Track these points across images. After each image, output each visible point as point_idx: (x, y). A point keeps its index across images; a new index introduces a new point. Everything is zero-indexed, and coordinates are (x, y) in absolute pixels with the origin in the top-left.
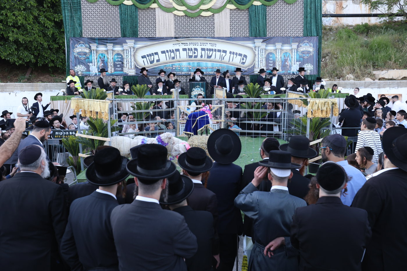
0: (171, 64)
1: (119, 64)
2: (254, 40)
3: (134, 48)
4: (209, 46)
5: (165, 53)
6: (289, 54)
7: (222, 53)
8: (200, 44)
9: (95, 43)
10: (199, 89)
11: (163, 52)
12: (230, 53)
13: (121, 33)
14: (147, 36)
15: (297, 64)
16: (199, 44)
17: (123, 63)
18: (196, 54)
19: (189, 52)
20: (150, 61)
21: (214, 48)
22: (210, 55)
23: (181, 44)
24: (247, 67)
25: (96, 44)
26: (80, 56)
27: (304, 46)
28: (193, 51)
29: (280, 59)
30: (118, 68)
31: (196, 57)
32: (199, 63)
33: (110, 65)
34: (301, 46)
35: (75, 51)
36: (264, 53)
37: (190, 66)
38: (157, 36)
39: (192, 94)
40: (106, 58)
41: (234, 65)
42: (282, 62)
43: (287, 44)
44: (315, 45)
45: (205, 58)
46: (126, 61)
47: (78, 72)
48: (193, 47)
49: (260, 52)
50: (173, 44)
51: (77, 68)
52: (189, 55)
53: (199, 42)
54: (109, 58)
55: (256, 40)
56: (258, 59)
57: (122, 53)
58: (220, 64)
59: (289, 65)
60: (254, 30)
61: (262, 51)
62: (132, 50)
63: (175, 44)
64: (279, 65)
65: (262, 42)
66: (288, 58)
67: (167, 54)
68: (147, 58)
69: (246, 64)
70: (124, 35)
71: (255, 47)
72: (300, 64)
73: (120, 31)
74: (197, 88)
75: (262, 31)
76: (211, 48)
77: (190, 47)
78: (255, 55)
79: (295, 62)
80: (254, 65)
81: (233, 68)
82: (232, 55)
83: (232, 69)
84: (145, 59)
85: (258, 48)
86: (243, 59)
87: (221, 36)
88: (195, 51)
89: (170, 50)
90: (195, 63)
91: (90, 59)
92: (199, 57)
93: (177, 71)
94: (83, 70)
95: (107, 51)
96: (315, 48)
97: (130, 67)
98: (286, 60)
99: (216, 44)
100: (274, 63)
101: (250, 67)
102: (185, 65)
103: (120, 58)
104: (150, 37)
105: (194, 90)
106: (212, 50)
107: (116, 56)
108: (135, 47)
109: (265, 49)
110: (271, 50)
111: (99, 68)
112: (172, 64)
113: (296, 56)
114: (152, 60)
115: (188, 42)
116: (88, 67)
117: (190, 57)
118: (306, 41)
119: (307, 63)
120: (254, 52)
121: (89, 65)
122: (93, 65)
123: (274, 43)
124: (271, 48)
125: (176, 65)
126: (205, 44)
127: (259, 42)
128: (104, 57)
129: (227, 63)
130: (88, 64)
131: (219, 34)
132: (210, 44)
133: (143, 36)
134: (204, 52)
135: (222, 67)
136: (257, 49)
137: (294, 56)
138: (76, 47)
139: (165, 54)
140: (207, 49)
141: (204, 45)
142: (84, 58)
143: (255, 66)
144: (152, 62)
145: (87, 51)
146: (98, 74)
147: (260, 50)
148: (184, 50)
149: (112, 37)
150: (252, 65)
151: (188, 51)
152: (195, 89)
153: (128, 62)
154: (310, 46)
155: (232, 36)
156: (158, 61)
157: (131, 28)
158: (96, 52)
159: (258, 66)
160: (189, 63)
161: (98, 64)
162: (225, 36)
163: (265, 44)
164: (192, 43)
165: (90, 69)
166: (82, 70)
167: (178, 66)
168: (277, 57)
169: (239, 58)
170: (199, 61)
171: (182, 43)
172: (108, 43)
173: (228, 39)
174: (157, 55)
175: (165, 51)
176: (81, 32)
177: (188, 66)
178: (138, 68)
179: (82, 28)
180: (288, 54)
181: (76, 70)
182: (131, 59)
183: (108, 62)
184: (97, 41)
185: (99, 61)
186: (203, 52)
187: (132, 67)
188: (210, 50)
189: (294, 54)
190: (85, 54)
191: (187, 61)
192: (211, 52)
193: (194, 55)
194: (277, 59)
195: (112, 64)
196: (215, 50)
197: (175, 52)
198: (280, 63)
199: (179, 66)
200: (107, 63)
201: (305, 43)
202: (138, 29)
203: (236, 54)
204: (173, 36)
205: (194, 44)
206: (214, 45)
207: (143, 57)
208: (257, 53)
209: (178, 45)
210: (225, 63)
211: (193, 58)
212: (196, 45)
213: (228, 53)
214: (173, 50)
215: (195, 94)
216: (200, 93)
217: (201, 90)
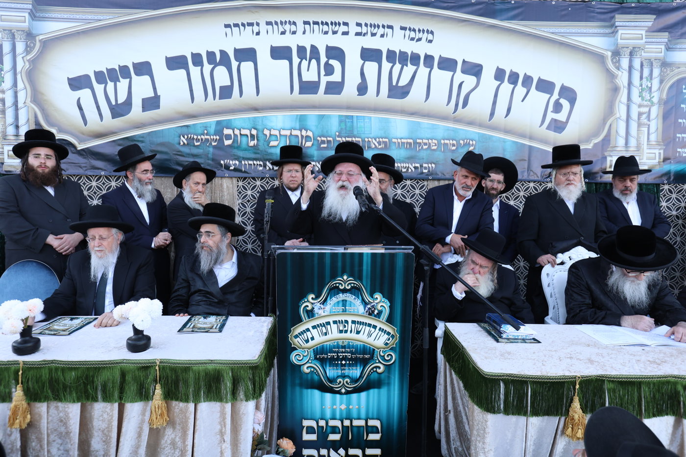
0: (213, 120)
2: (613, 17)
3: (30, 36)
4: (398, 42)
5: (186, 68)
7: (459, 76)
8: (359, 29)
10: (358, 302)
11: (175, 63)
12: (499, 74)
16: (354, 29)
18: (336, 77)
19: (305, 63)
20: (114, 103)
21: (422, 49)
22: (403, 82)
23: (263, 28)
28: (323, 59)
31: (335, 88)
32: (347, 117)
36: (656, 83)
37: (304, 133)
39: (298, 342)
45: (378, 95)
48: (322, 42)
49: (636, 75)
50: (227, 26)
52: (300, 81)
53: (352, 19)
55: (620, 19)
56: (628, 108)
58: (448, 129)
61: (646, 72)
62: (20, 47)
63: (236, 25)
65: (650, 29)
67: (195, 71)
68: (98, 88)
69: (572, 131)
71: (616, 53)
74: (341, 297)
76: (410, 47)
77: (307, 41)
78: (616, 90)
80: (608, 135)
81: (509, 147)
82: (506, 87)
83: (504, 150)
84: (85, 94)
85: (631, 54)
86: (558, 107)
88: (331, 62)
89: (211, 55)
90: (329, 116)
92: (350, 91)
93: (241, 154)
97: (9, 130)
99: (432, 33)
101: (590, 147)
102: (280, 125)
105: (311, 314)
106: (415, 59)
108: (34, 32)
109: (665, 64)
112: (218, 123)
114: (122, 98)
115: (299, 19)
117: (309, 88)
120: (611, 76)
125: (237, 124)
126: (381, 31)
127: (634, 29)
129: (481, 125)
132: (403, 28)
134: (375, 65)
135: (458, 142)
136: (625, 62)
139: (183, 72)
140: (391, 56)
141: (373, 35)
143: (612, 144)
147: (637, 64)
148: (279, 53)
150: (596, 134)
151: (296, 60)
152: (318, 305)
156: (152, 103)
159: (627, 143)
163: (665, 37)
164: (315, 23)
167: (247, 132)
169: (538, 99)
170: (349, 108)
171: (268, 23)
173: (488, 9)
174: (146, 79)
175: (184, 58)
177: (297, 133)
182: (16, 93)
186: (371, 68)
188: (404, 58)
191: (292, 108)
192: (410, 69)
193: (324, 80)
196: (429, 59)
197: (234, 64)
199: (254, 132)
203: (528, 80)
205: (325, 28)
206: (424, 36)
207: (77, 83)
208: (622, 79)
209: (249, 29)
210: (471, 123)
211: (321, 96)
212: (335, 33)
213: (488, 74)
214: (223, 53)
215: (319, 339)
216: (361, 337)
217: (371, 313)
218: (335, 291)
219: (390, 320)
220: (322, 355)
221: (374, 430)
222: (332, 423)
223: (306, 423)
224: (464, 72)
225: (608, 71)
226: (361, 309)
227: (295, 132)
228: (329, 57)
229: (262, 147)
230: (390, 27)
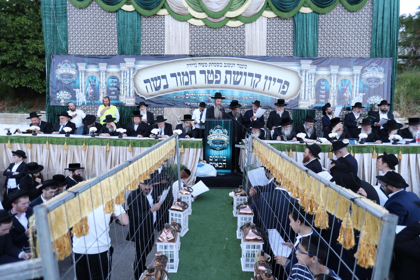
0: (183, 91)
1: (113, 91)
2: (300, 61)
3: (134, 69)
4: (236, 69)
5: (176, 77)
6: (349, 81)
7: (254, 78)
8: (225, 65)
9: (84, 62)
11: (173, 75)
12: (266, 78)
13: (118, 49)
14: (152, 54)
15: (360, 96)
16: (223, 65)
17: (119, 89)
18: (218, 79)
19: (209, 75)
20: (156, 87)
21: (243, 70)
22: (238, 80)
23: (198, 65)
24: (288, 98)
25: (84, 64)
26: (64, 79)
27: (371, 71)
28: (215, 74)
29: (335, 88)
30: (113, 95)
31: (218, 82)
32: (221, 90)
33: (102, 91)
34: (366, 71)
35: (57, 73)
36: (313, 80)
37: (209, 95)
38: (166, 53)
39: (209, 139)
40: (97, 82)
41: (271, 95)
42: (339, 92)
43: (346, 68)
44: (387, 70)
45: (230, 84)
46: (123, 87)
47: (60, 100)
48: (214, 69)
49: (307, 78)
50: (187, 65)
51: (60, 95)
52: (208, 80)
53: (223, 62)
54: (101, 82)
55: (302, 62)
56: (305, 87)
57: (118, 76)
58: (251, 94)
59: (348, 96)
60: (300, 47)
61: (310, 77)
62: (132, 72)
63: (190, 64)
64: (334, 96)
65: (311, 64)
66: (347, 88)
67: (178, 77)
68: (152, 83)
69: (288, 94)
70: (122, 53)
71: (301, 71)
72: (364, 96)
73: (116, 46)
74: (218, 130)
75: (311, 49)
76: (240, 70)
77: (210, 69)
78: (301, 82)
79: (358, 93)
80: (299, 96)
81: (269, 99)
82: (268, 81)
84: (148, 84)
85: (306, 72)
86: (284, 87)
87: (254, 54)
88: (217, 74)
89: (183, 73)
90: (216, 90)
91: (77, 83)
92: (222, 83)
93: (191, 101)
94: (67, 98)
95: (99, 72)
96: (387, 75)
97: (128, 95)
98: (344, 90)
99: (246, 66)
100: (327, 94)
101: (294, 99)
102: (202, 93)
103: (115, 82)
104: (156, 55)
105: (212, 133)
106: (241, 73)
107: (110, 80)
108: (136, 68)
109: (315, 75)
110: (323, 75)
111: (87, 95)
112: (185, 92)
113: (359, 84)
114: (158, 85)
115: (208, 62)
116: (73, 94)
117: (210, 82)
118: (374, 64)
119: (374, 95)
120: (300, 78)
121: (75, 91)
122: (81, 91)
123: (328, 66)
124: (323, 72)
125: (190, 92)
126: (231, 65)
127: (306, 64)
128: (95, 80)
129: (261, 92)
130: (74, 89)
131: (251, 52)
132: (238, 65)
133: (146, 54)
134: (230, 75)
135: (254, 98)
136: (304, 74)
137: (356, 85)
138: (60, 67)
140: (234, 73)
141: (229, 67)
142: (69, 81)
143: (300, 98)
144: (157, 89)
145: (73, 72)
146: (86, 104)
147: (307, 74)
148: (202, 72)
149: (106, 55)
150: (295, 95)
151: (207, 74)
152: (213, 131)
153: (125, 87)
154: (380, 71)
155: (269, 55)
156: (166, 87)
157: (131, 42)
158: (85, 75)
159: (305, 98)
160: (208, 91)
161: (87, 90)
162: (259, 55)
163: (315, 67)
164: (212, 63)
165: (77, 96)
166: (65, 98)
167: (193, 95)
168: (332, 85)
169: (278, 85)
170: (222, 88)
171: (199, 64)
172: (100, 62)
173: (263, 58)
174: (165, 80)
175: (175, 74)
176: (67, 47)
177: (207, 95)
178: (139, 96)
179: (67, 42)
180: (347, 82)
181: (58, 97)
182: (130, 84)
183: (100, 88)
184: (86, 60)
185: (88, 86)
186: (228, 76)
187: (131, 95)
188: (238, 73)
189: (357, 82)
190: (70, 76)
191: (206, 88)
192: (240, 76)
193: (215, 80)
194: (332, 88)
195: (105, 91)
196: (245, 74)
197: (189, 75)
198: (336, 94)
199: (195, 95)
200: (98, 88)
201: (373, 67)
202: (140, 44)
203: (275, 79)
204: (187, 53)
205: (215, 65)
206: (244, 67)
207: (146, 81)
208: (303, 79)
209: (194, 65)
210: (258, 92)
211: (214, 84)
212: (218, 66)
213: (263, 78)
214: (186, 72)
215: (213, 138)
216: (222, 138)
217: (224, 133)
218: (217, 128)
219: (228, 135)
220: (214, 142)
221: (224, 159)
222: (216, 157)
223: (210, 157)
224: (256, 77)
225: (299, 76)
226: (222, 132)
227: (206, 95)
228: (216, 73)
229: (197, 99)
230: (234, 64)
